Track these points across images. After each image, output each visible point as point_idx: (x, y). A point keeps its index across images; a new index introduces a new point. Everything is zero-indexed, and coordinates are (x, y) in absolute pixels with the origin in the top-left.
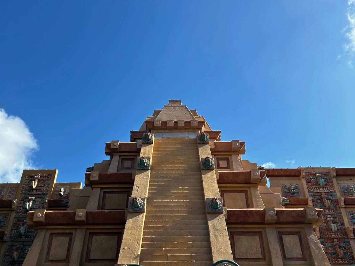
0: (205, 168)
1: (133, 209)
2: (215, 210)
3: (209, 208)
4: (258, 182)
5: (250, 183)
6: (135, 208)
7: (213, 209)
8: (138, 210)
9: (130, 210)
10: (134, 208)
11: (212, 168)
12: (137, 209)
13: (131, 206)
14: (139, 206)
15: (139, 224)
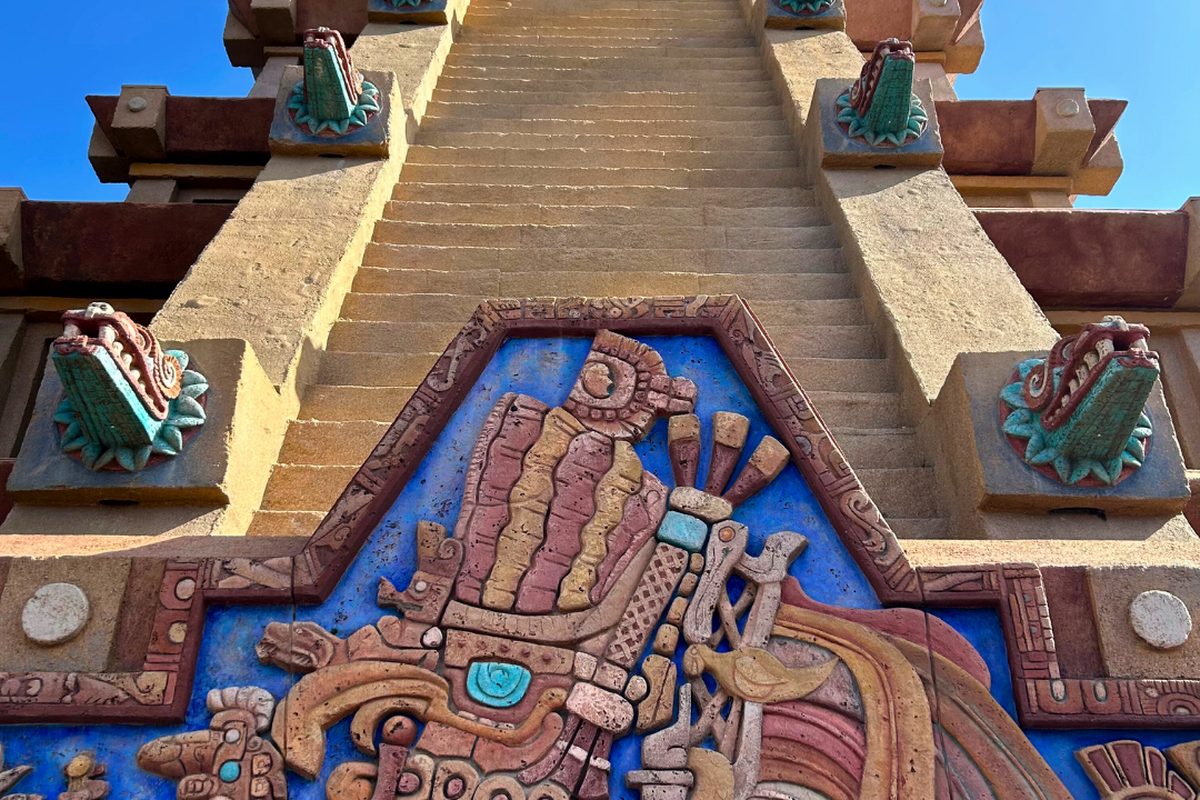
0: (786, 15)
1: (304, 127)
2: (886, 141)
3: (836, 130)
4: (1075, 165)
5: (1024, 170)
6: (321, 121)
7: (871, 135)
8: (341, 137)
9: (288, 136)
10: (312, 122)
11: (827, 15)
12: (335, 127)
13: (293, 112)
14: (351, 108)
15: (339, 199)
